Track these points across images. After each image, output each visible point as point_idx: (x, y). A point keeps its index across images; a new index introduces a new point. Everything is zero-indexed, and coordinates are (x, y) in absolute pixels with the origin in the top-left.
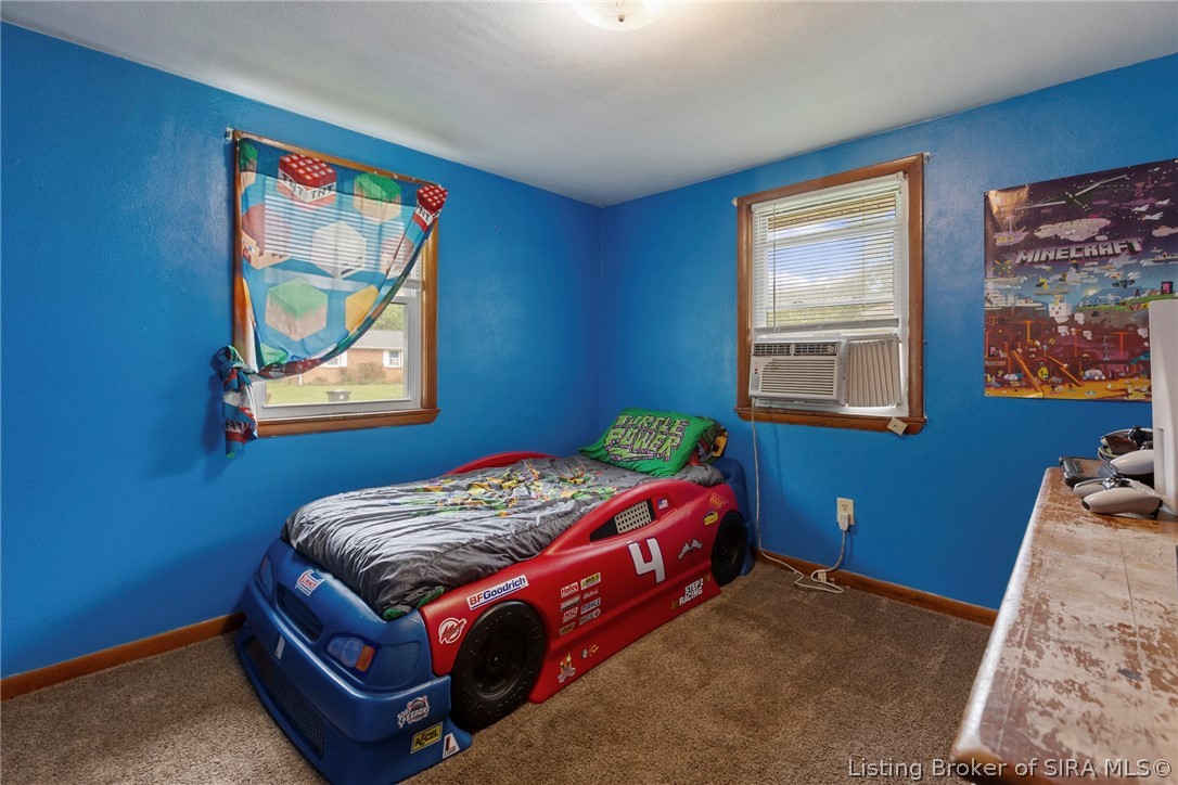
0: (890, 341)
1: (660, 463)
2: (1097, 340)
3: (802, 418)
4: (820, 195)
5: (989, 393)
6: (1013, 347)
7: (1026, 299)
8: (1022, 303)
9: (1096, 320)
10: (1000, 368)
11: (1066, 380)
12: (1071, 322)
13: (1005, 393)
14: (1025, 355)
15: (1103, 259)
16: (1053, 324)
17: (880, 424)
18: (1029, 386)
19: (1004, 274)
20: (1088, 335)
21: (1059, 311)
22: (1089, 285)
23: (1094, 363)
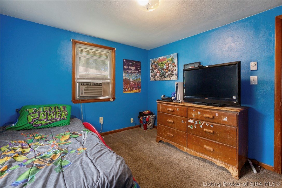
0: (109, 83)
1: (64, 121)
2: (134, 84)
3: (92, 101)
4: (95, 48)
5: (124, 92)
6: (126, 85)
7: (128, 77)
8: (127, 78)
9: (134, 81)
10: (125, 88)
11: (132, 90)
12: (132, 82)
13: (126, 92)
14: (128, 86)
15: (135, 73)
16: (130, 82)
17: (108, 100)
18: (128, 91)
19: (125, 73)
20: (134, 83)
21: (131, 80)
22: (134, 76)
23: (134, 88)
